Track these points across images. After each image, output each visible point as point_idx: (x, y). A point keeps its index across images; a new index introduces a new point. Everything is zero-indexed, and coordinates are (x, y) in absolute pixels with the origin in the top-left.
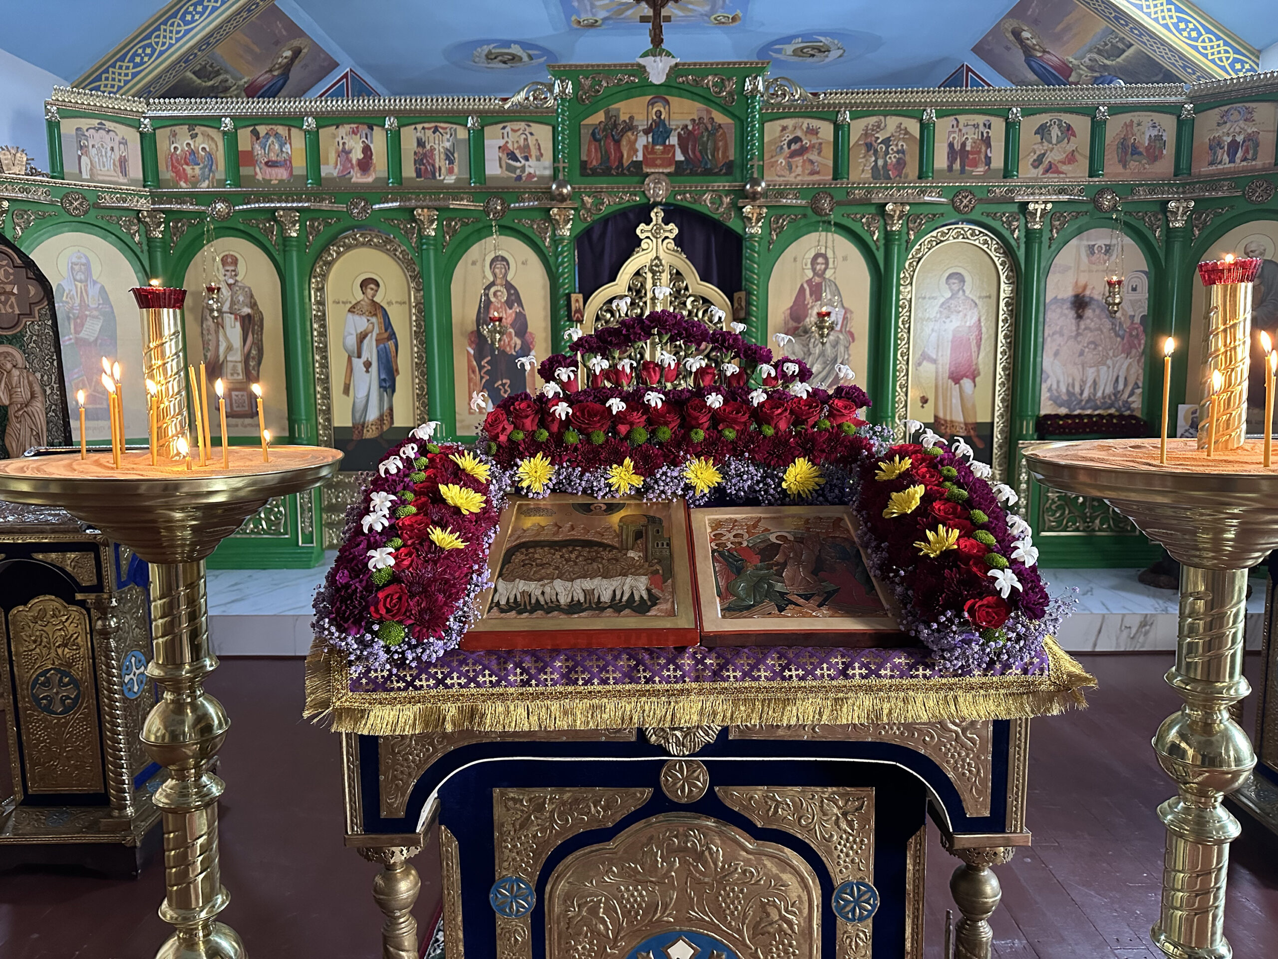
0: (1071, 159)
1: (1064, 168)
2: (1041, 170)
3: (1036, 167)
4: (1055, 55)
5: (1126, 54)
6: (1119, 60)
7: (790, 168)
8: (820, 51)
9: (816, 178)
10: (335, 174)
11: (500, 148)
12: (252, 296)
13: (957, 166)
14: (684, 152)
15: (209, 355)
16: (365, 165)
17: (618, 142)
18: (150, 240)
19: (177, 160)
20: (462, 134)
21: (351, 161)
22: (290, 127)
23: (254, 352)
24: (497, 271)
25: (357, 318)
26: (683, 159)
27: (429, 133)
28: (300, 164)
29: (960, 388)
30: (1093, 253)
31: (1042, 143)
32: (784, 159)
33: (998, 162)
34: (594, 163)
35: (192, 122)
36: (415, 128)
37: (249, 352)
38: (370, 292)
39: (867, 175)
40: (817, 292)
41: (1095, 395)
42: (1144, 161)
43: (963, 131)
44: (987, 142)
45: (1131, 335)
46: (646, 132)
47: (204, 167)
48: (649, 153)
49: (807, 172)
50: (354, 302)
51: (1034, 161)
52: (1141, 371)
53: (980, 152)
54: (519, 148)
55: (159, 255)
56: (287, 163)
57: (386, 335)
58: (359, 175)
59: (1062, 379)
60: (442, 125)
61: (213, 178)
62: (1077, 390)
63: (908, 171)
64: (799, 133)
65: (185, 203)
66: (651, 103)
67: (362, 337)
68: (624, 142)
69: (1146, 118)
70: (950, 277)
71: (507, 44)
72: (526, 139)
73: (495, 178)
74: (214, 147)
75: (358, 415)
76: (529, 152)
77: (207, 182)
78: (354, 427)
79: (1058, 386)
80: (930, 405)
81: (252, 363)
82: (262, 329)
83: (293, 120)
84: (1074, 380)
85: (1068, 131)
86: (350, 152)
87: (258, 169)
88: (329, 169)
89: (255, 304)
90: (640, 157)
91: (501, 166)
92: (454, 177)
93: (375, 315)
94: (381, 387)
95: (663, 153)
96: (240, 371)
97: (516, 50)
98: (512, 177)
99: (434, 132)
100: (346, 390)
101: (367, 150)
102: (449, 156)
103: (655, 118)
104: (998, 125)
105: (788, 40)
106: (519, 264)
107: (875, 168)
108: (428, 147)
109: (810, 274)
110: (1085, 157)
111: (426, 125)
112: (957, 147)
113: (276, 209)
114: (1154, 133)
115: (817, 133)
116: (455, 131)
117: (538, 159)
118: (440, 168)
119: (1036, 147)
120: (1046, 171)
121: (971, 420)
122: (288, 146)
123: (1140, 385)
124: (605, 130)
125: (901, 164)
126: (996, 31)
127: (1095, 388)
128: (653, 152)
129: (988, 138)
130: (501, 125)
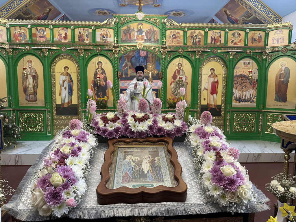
0: (240, 41)
1: (238, 44)
2: (233, 44)
3: (232, 43)
4: (235, 17)
5: (251, 17)
6: (250, 19)
7: (173, 42)
8: (179, 14)
9: (179, 44)
10: (58, 40)
11: (100, 34)
12: (35, 71)
13: (213, 42)
14: (147, 37)
15: (24, 85)
16: (65, 38)
17: (130, 35)
18: (8, 56)
19: (16, 35)
20: (91, 31)
21: (62, 37)
22: (46, 28)
23: (36, 85)
24: (99, 65)
25: (63, 76)
26: (146, 39)
27: (82, 30)
28: (48, 37)
29: (213, 97)
30: (245, 64)
31: (233, 37)
32: (171, 39)
33: (223, 42)
34: (124, 39)
35: (20, 26)
36: (79, 29)
37: (35, 84)
38: (66, 70)
39: (191, 44)
40: (179, 72)
41: (245, 98)
42: (257, 43)
43: (215, 34)
44: (220, 37)
45: (254, 84)
46: (137, 32)
47: (23, 37)
48: (138, 37)
49: (177, 43)
50: (62, 72)
51: (231, 42)
52: (256, 93)
53: (218, 39)
54: (105, 35)
55: (11, 60)
56: (45, 37)
57: (70, 81)
58: (64, 40)
59: (237, 94)
60: (86, 28)
61: (26, 40)
62: (241, 97)
63: (201, 43)
64: (175, 33)
65: (18, 46)
66: (139, 25)
67: (64, 81)
68: (132, 34)
69: (258, 32)
70: (211, 69)
71: (103, 9)
72: (107, 33)
73: (99, 42)
74: (26, 32)
75: (63, 101)
76: (108, 36)
77: (24, 41)
78: (62, 104)
79: (237, 96)
80: (206, 100)
81: (35, 88)
82: (38, 79)
83: (47, 26)
84: (240, 95)
85: (239, 35)
86: (61, 34)
87: (37, 38)
88: (56, 38)
89: (36, 72)
90: (136, 38)
91: (100, 39)
92: (88, 41)
93: (67, 76)
94: (69, 94)
95: (142, 37)
96: (32, 90)
97: (105, 11)
98: (103, 42)
99: (83, 30)
100: (60, 95)
101: (66, 34)
102: (87, 36)
103: (139, 28)
104: (223, 33)
105: (172, 11)
106: (105, 64)
107: (193, 42)
108: (82, 34)
109: (177, 68)
110: (243, 41)
111: (81, 28)
112: (213, 38)
113: (41, 49)
114: (260, 36)
115: (179, 33)
116: (89, 30)
117: (110, 37)
118: (85, 39)
119: (232, 38)
120: (234, 44)
121: (216, 104)
122: (45, 32)
123: (256, 96)
124: (127, 31)
125: (199, 41)
126: (221, 11)
127: (245, 97)
128: (139, 37)
129: (221, 36)
130: (101, 29)
